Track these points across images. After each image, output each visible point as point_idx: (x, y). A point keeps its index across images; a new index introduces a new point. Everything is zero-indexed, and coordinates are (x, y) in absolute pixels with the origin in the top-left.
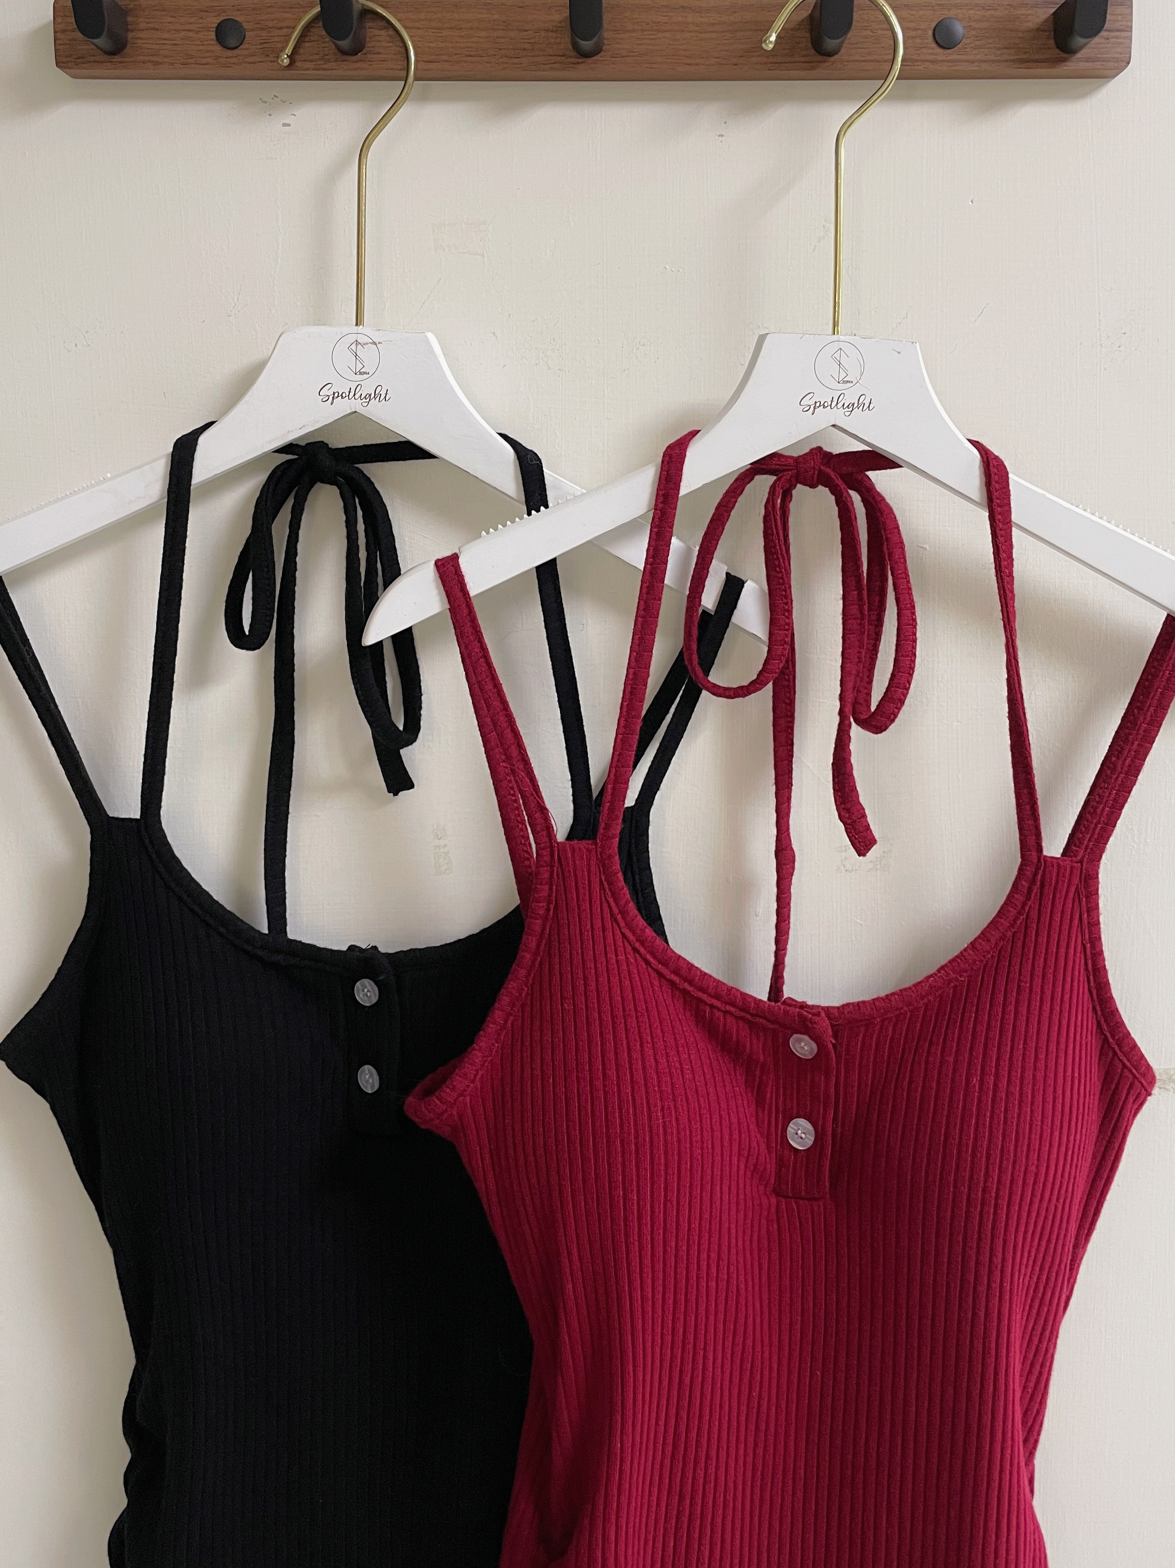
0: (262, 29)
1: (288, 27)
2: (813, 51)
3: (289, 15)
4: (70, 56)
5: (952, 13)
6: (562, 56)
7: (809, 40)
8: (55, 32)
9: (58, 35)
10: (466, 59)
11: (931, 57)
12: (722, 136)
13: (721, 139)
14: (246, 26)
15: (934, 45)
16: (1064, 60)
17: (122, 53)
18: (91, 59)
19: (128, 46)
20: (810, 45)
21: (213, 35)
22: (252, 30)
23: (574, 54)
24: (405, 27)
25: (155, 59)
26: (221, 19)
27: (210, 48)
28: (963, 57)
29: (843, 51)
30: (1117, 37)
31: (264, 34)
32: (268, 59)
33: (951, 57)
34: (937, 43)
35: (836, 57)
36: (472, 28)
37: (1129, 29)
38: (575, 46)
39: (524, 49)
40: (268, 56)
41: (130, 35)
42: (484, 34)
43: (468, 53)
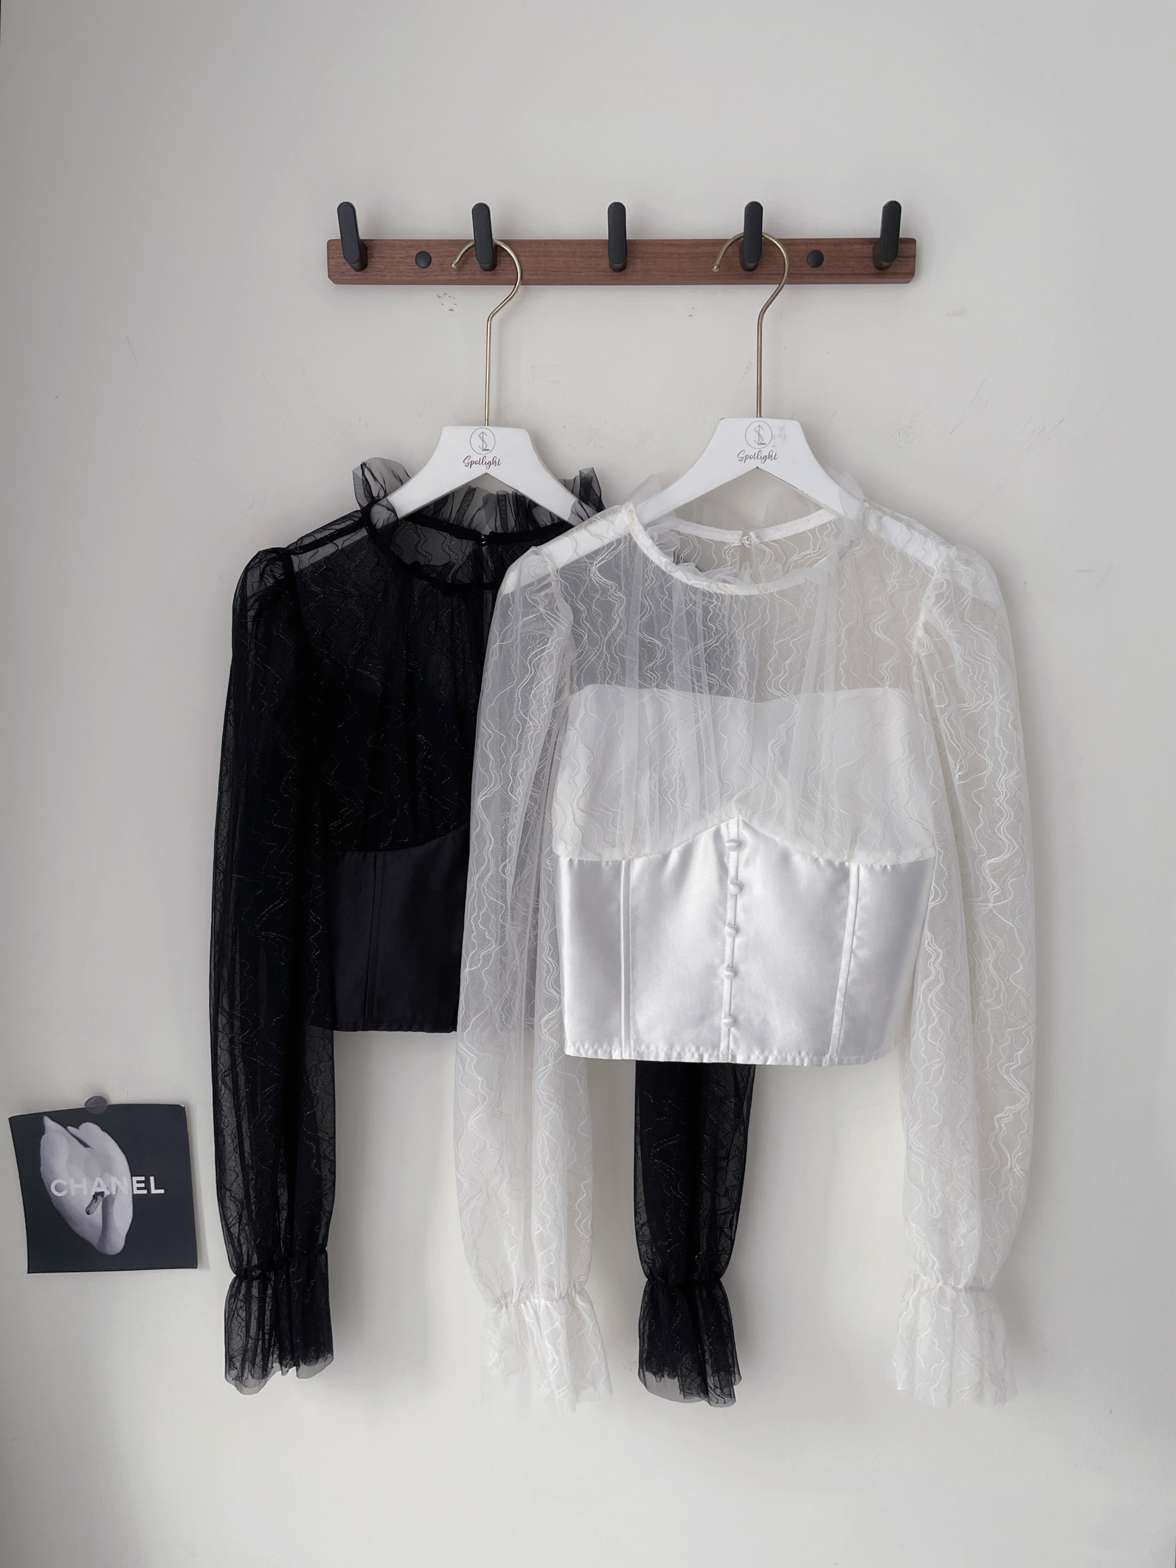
0: (440, 257)
2: (741, 268)
3: (455, 249)
4: (336, 272)
5: (818, 248)
6: (604, 271)
7: (739, 263)
8: (328, 258)
9: (330, 261)
10: (552, 273)
11: (805, 272)
13: (690, 317)
14: (432, 255)
15: (809, 266)
16: (880, 274)
17: (365, 270)
18: (347, 273)
19: (368, 266)
20: (739, 265)
21: (414, 260)
22: (435, 257)
23: (610, 270)
24: (517, 256)
25: (382, 273)
26: (417, 252)
27: (412, 267)
28: (822, 272)
29: (757, 269)
30: (908, 261)
31: (441, 259)
32: (444, 273)
34: (809, 264)
35: (754, 272)
36: (554, 256)
37: (914, 257)
38: (611, 266)
39: (583, 268)
40: (443, 271)
41: (369, 260)
43: (552, 270)
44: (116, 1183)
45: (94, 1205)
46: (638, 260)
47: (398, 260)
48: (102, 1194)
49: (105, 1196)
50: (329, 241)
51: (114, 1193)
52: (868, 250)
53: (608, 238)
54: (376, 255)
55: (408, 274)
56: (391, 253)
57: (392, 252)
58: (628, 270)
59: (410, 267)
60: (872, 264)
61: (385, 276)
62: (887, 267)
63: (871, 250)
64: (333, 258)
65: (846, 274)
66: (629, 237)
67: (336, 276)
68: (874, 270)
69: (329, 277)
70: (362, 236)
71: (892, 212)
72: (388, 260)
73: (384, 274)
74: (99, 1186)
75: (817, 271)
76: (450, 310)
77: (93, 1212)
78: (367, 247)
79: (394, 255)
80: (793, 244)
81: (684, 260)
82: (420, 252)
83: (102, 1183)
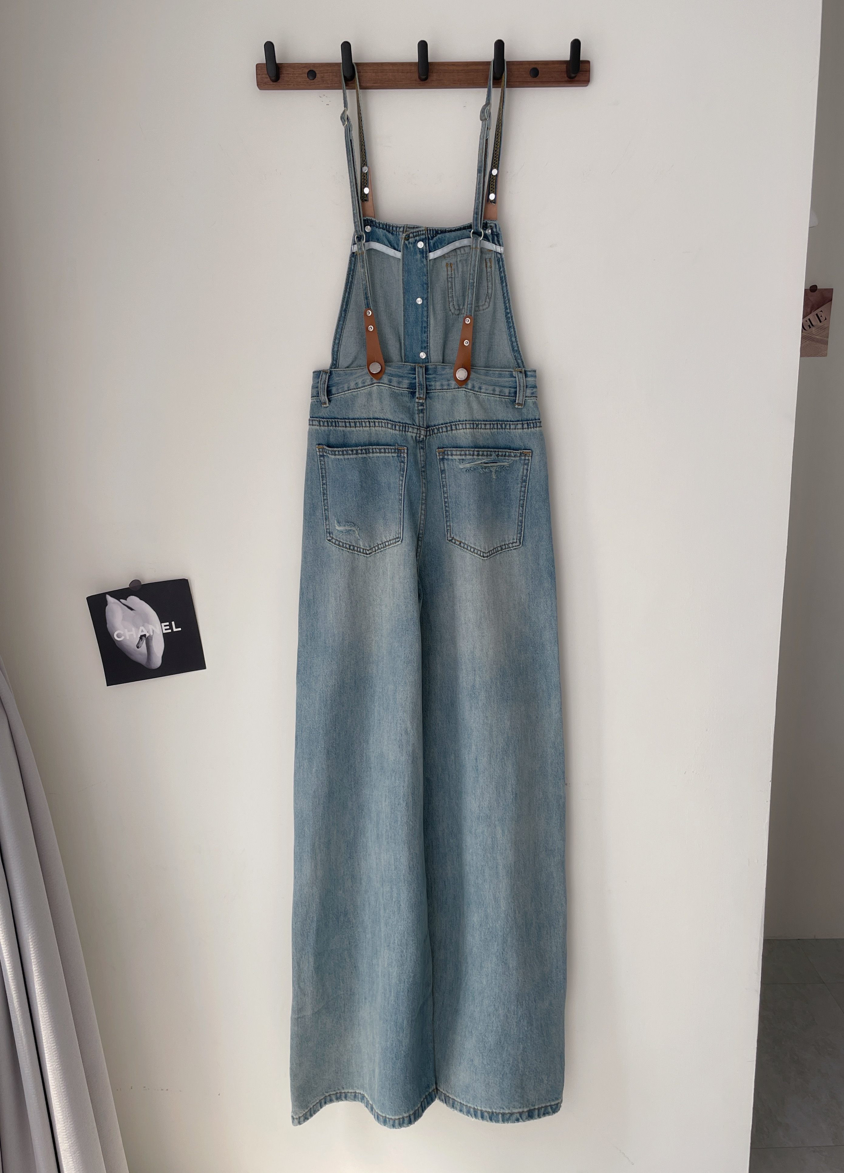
44: (152, 629)
45: (141, 642)
46: (435, 74)
47: (297, 75)
48: (145, 635)
49: (147, 637)
50: (257, 65)
51: (152, 634)
52: (564, 67)
53: (417, 61)
54: (284, 72)
55: (303, 84)
56: (293, 72)
57: (294, 70)
58: (429, 80)
59: (304, 80)
60: (566, 76)
61: (290, 85)
62: (575, 77)
63: (565, 68)
64: (259, 75)
65: (551, 82)
66: (430, 60)
67: (261, 85)
68: (567, 79)
69: (257, 85)
70: (277, 62)
71: (576, 45)
72: (292, 75)
73: (290, 84)
74: (142, 631)
75: (535, 79)
76: (327, 105)
77: (141, 647)
78: (279, 68)
79: (295, 73)
80: (522, 64)
81: (460, 74)
82: (310, 71)
83: (144, 629)
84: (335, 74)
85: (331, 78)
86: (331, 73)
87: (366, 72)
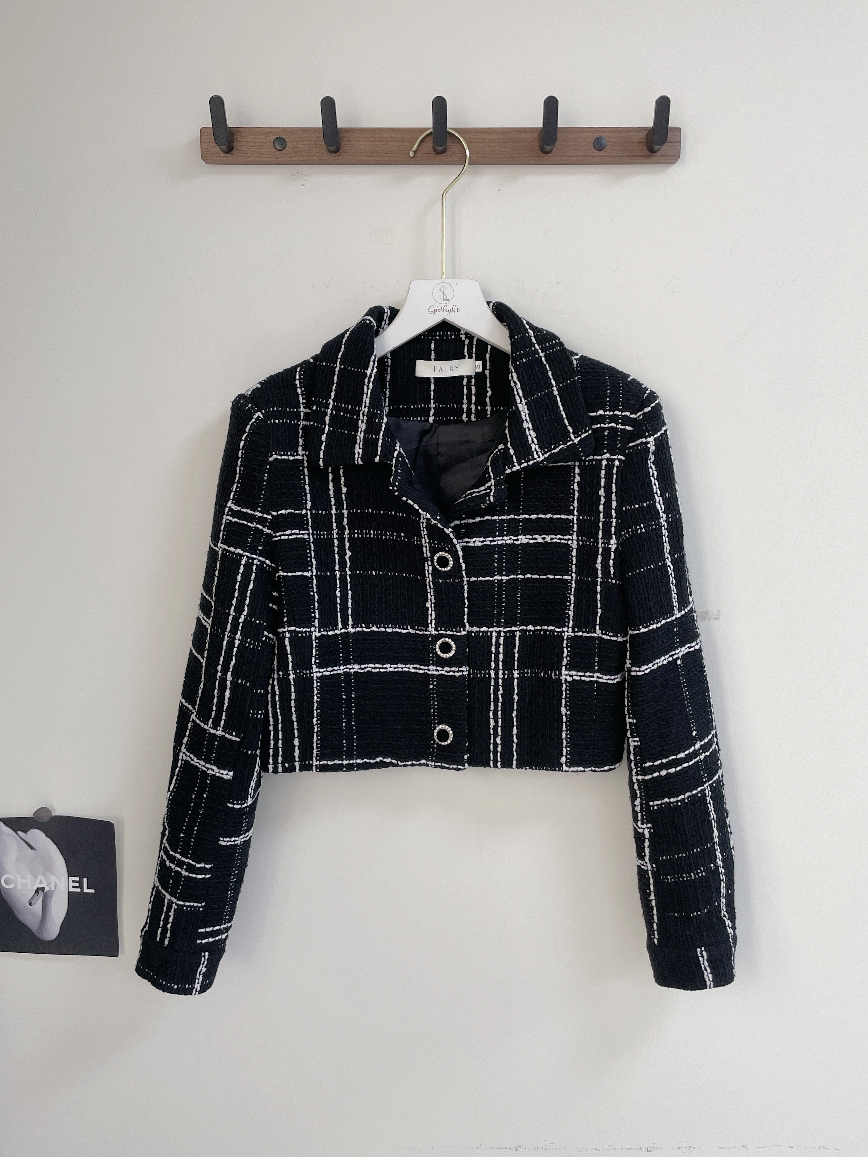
1: (306, 141)
2: (539, 152)
3: (306, 135)
4: (208, 154)
5: (602, 135)
6: (430, 154)
8: (201, 143)
9: (203, 144)
11: (592, 154)
12: (499, 190)
14: (287, 140)
16: (652, 156)
17: (232, 152)
18: (217, 155)
19: (234, 149)
20: (538, 148)
21: (273, 145)
22: (289, 142)
23: (434, 153)
25: (246, 155)
26: (275, 137)
27: (270, 151)
28: (606, 154)
29: (553, 151)
30: (674, 145)
31: (295, 143)
32: (297, 155)
33: (601, 155)
34: (593, 148)
35: (549, 155)
36: (388, 141)
37: (679, 143)
38: (433, 149)
40: (296, 153)
41: (235, 144)
42: (393, 144)
43: (386, 152)
44: (55, 882)
45: (36, 898)
46: (455, 144)
47: (258, 144)
48: (43, 889)
49: (45, 891)
50: (202, 129)
51: (53, 889)
52: (643, 136)
53: (431, 127)
54: (239, 140)
55: (266, 156)
57: (254, 137)
58: (447, 153)
59: (268, 151)
60: (645, 148)
61: (247, 158)
62: (660, 150)
63: (645, 137)
64: (205, 142)
65: (625, 157)
66: (449, 125)
67: (207, 157)
68: (647, 153)
69: (203, 157)
70: (229, 126)
71: (663, 105)
72: (251, 144)
73: (248, 155)
74: (41, 882)
75: (600, 153)
76: (302, 185)
77: (34, 904)
78: (232, 134)
79: (256, 140)
80: (582, 132)
81: (493, 144)
82: (277, 138)
83: (43, 880)
84: (312, 143)
85: (307, 148)
86: (308, 141)
87: (359, 141)
